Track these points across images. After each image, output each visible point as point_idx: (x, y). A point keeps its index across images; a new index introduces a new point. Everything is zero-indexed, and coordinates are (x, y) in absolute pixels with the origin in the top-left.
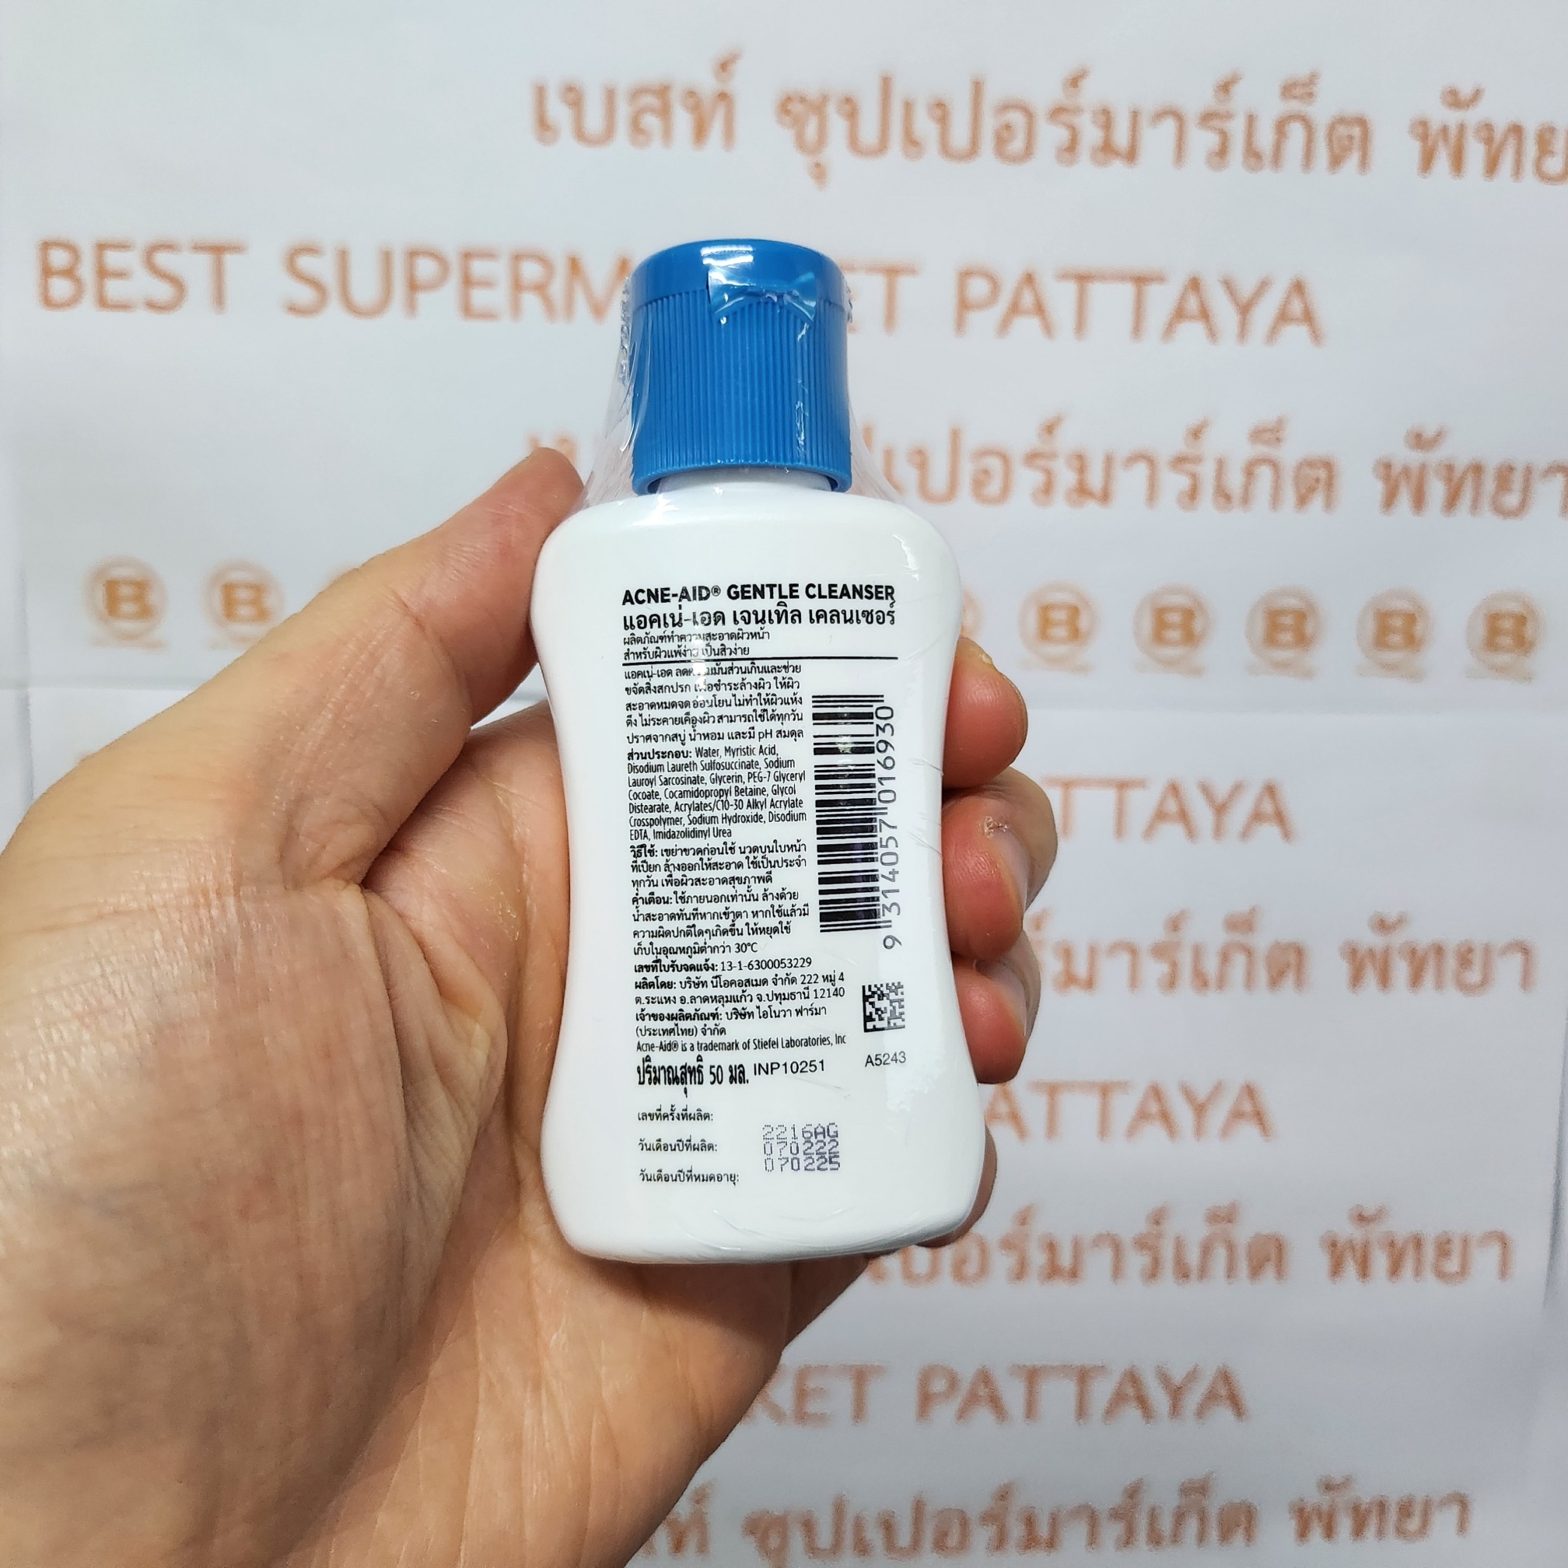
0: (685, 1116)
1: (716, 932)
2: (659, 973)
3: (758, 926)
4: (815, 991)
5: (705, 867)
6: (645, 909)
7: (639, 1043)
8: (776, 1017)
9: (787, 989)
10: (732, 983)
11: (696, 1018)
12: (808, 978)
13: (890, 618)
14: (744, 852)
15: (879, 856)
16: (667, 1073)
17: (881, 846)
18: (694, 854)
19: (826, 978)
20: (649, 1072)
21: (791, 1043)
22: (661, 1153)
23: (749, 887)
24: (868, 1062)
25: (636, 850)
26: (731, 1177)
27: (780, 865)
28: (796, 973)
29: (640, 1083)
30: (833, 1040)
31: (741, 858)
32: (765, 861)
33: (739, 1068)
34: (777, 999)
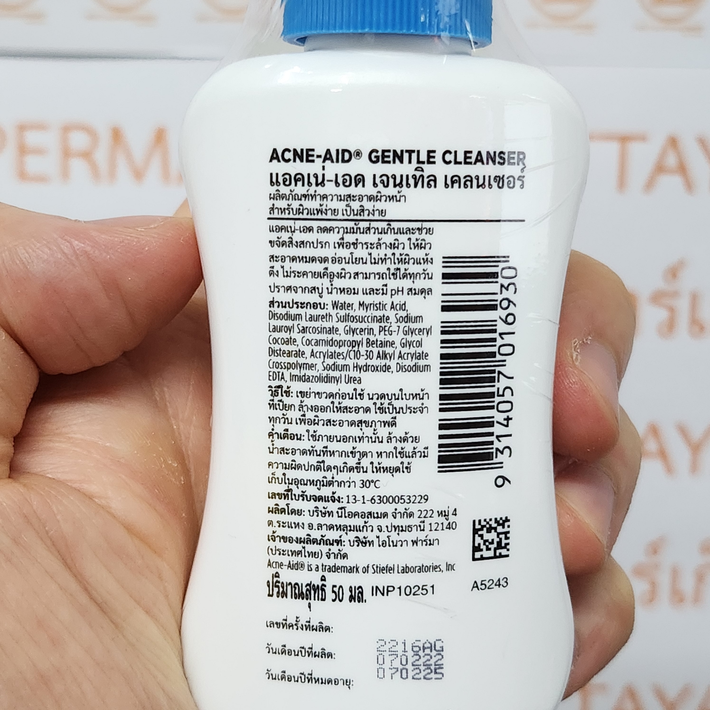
0: (308, 627)
1: (344, 468)
2: (290, 501)
3: (381, 466)
4: (430, 524)
5: (335, 410)
6: (280, 443)
7: (269, 561)
8: (393, 546)
9: (405, 522)
10: (356, 514)
11: (322, 543)
12: (424, 513)
13: (520, 183)
14: (372, 399)
15: (495, 404)
16: (293, 589)
17: (499, 396)
18: (326, 398)
19: (440, 514)
20: (278, 587)
21: (406, 570)
22: (285, 657)
23: (375, 430)
24: (473, 587)
25: (273, 389)
26: (347, 682)
27: (405, 411)
28: (413, 508)
29: (269, 595)
30: (443, 567)
31: (370, 404)
32: (391, 407)
33: (358, 589)
34: (395, 530)
